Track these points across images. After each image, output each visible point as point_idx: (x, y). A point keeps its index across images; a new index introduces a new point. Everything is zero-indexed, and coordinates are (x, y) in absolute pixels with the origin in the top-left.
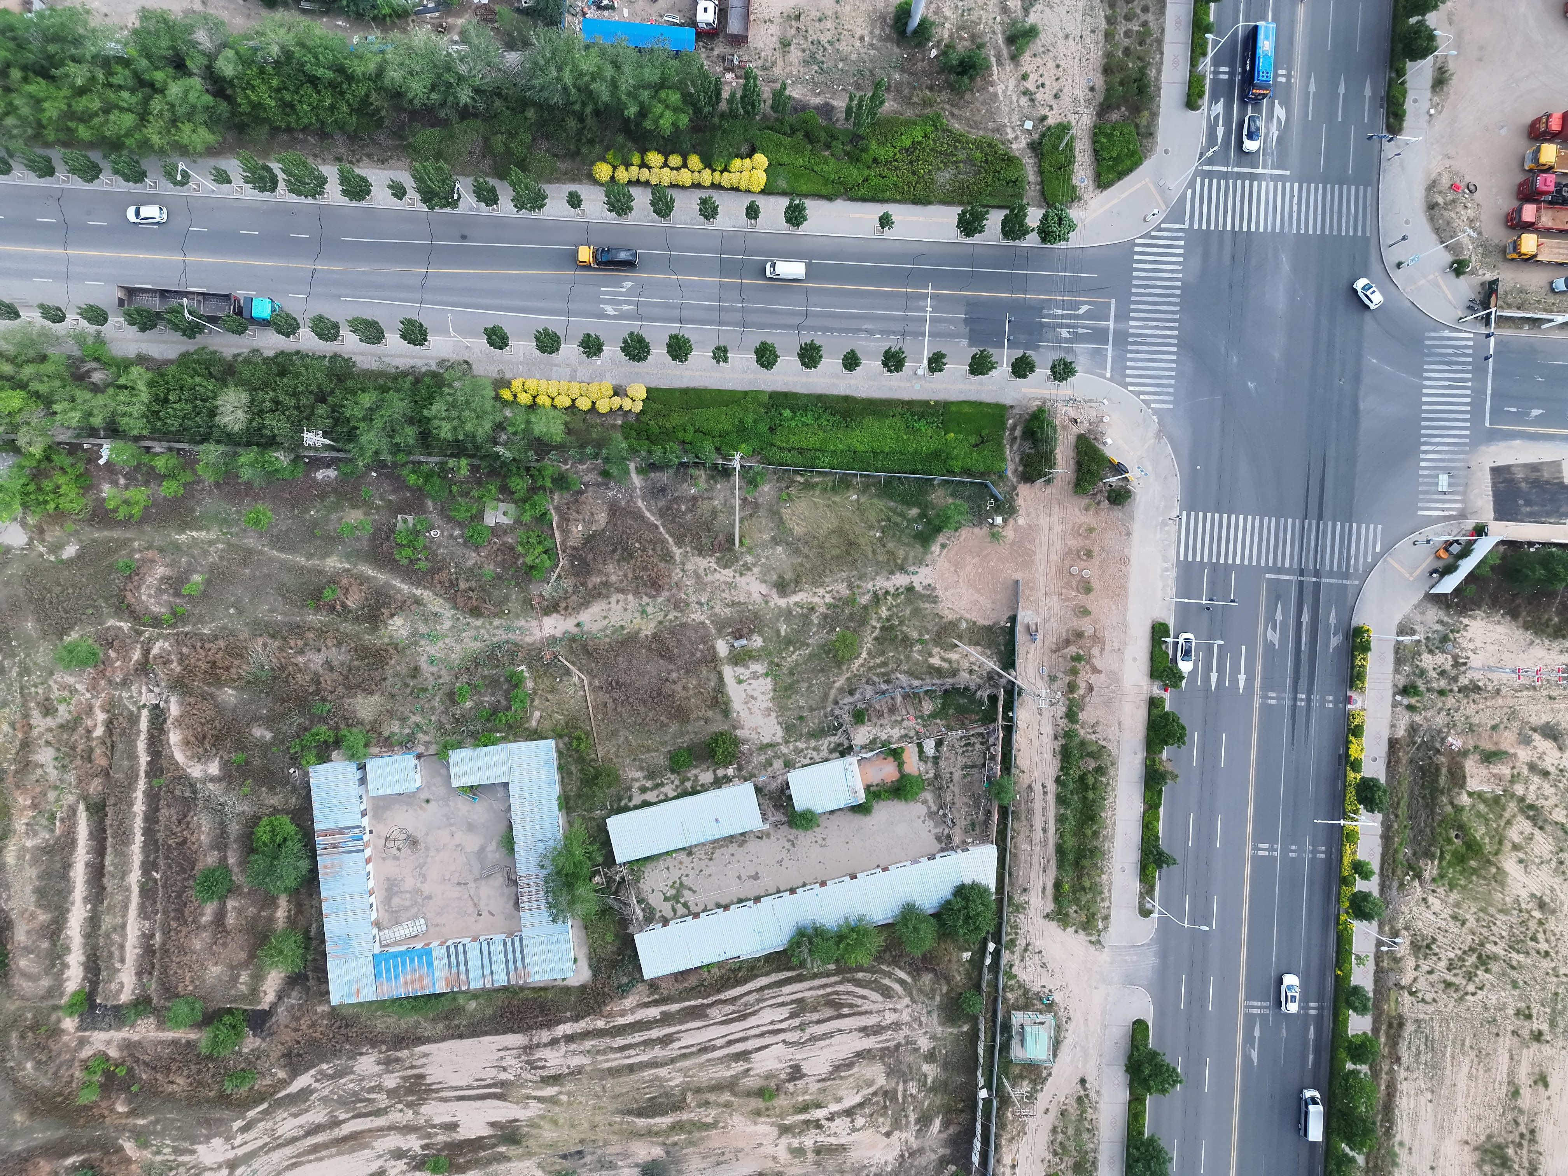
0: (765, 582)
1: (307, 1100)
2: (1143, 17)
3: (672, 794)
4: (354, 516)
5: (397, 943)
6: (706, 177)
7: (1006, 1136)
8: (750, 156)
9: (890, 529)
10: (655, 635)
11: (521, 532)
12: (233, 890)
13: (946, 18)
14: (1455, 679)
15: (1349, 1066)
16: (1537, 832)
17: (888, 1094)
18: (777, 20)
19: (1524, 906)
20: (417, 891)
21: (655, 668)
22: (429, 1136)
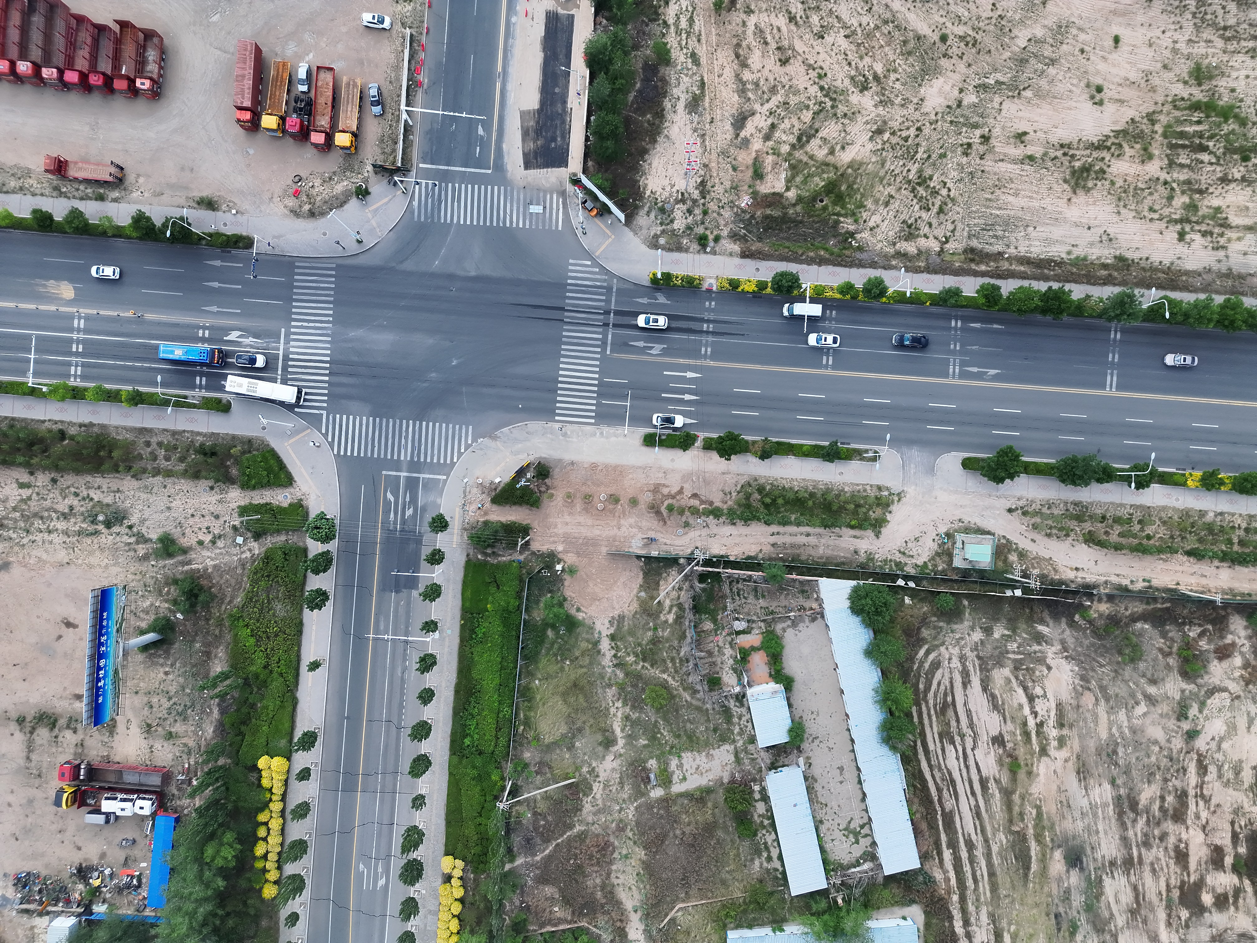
0: (604, 757)
2: (154, 446)
3: (773, 836)
6: (276, 806)
7: (1053, 575)
8: (260, 771)
9: (564, 652)
10: (645, 848)
13: (152, 605)
14: (695, 201)
16: (820, 135)
17: (1017, 666)
18: (151, 742)
19: (879, 147)
21: (672, 848)
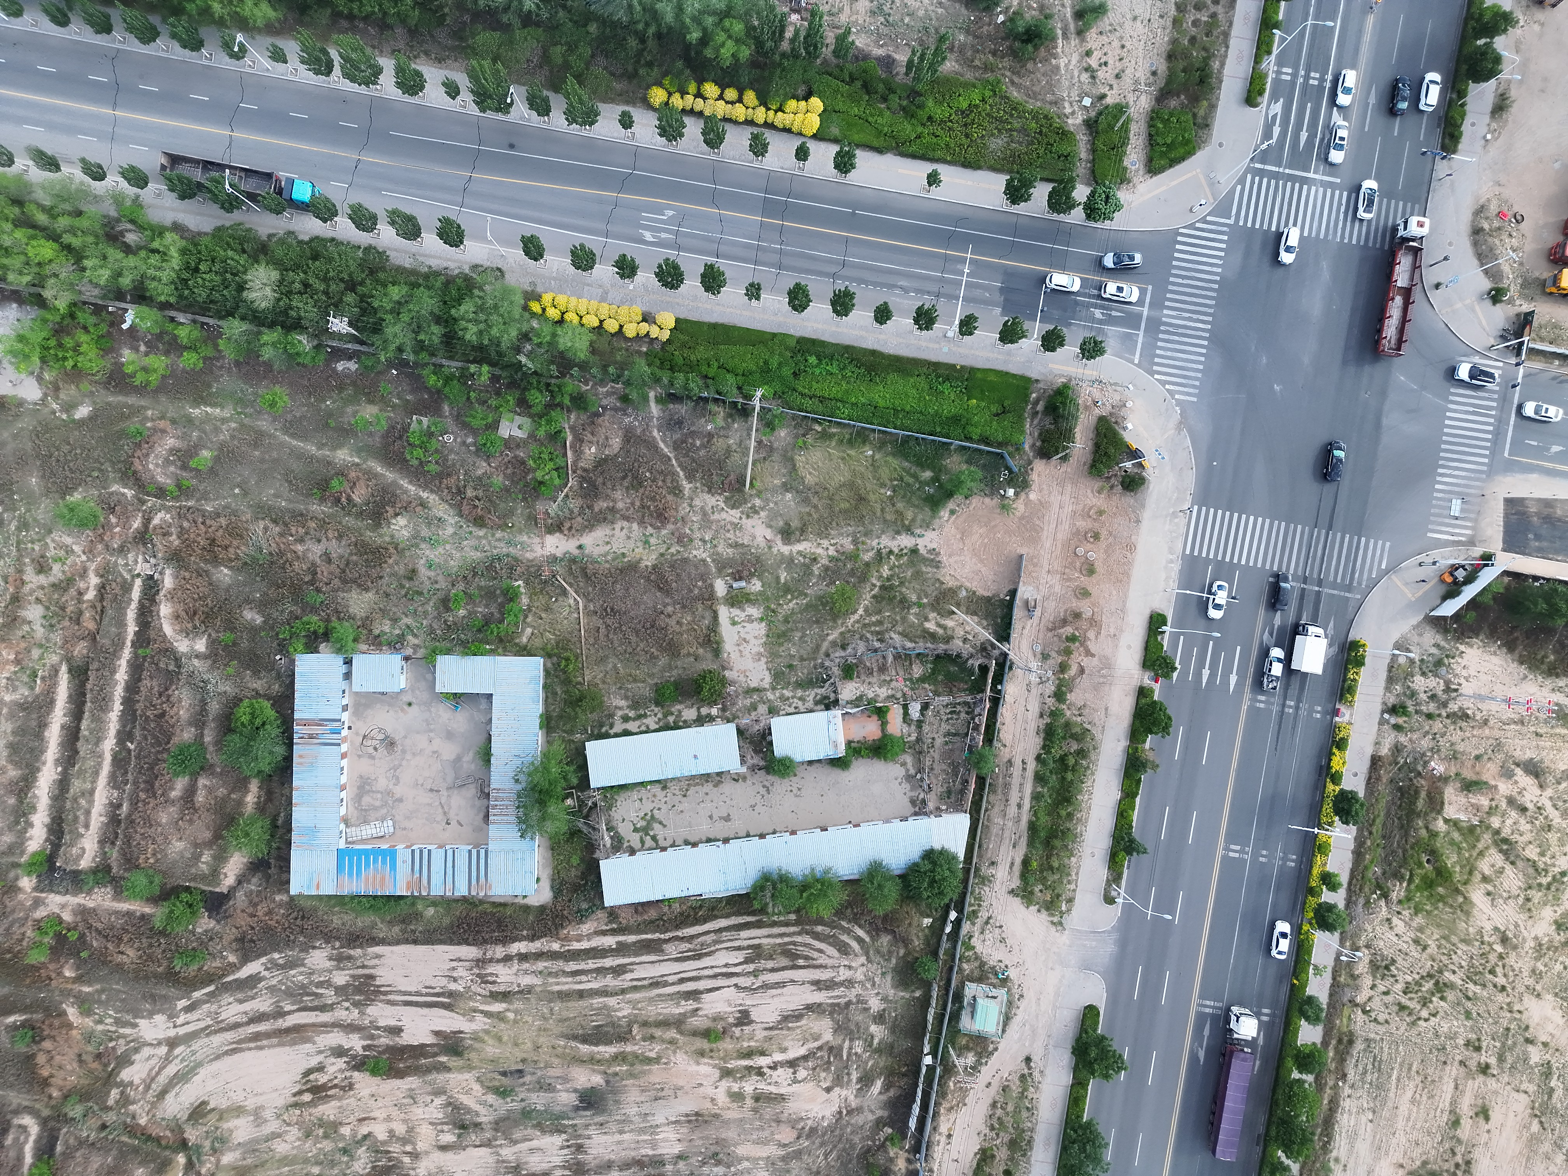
0: (770, 527)
1: (255, 987)
2: (1213, 9)
3: (653, 726)
4: (369, 411)
5: (363, 841)
6: (760, 115)
7: (945, 1105)
8: (806, 98)
9: (902, 489)
10: (654, 567)
11: (533, 447)
12: (205, 768)
14: (1445, 705)
15: (1295, 1075)
16: (1508, 868)
17: (833, 1050)
19: (1486, 938)
20: (389, 793)
21: (651, 599)
22: (372, 1037)
